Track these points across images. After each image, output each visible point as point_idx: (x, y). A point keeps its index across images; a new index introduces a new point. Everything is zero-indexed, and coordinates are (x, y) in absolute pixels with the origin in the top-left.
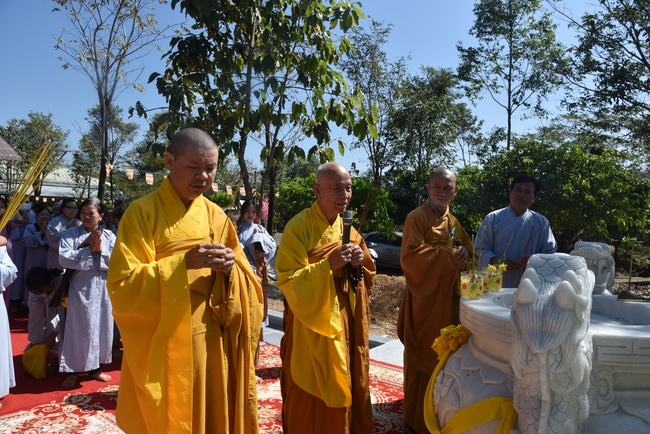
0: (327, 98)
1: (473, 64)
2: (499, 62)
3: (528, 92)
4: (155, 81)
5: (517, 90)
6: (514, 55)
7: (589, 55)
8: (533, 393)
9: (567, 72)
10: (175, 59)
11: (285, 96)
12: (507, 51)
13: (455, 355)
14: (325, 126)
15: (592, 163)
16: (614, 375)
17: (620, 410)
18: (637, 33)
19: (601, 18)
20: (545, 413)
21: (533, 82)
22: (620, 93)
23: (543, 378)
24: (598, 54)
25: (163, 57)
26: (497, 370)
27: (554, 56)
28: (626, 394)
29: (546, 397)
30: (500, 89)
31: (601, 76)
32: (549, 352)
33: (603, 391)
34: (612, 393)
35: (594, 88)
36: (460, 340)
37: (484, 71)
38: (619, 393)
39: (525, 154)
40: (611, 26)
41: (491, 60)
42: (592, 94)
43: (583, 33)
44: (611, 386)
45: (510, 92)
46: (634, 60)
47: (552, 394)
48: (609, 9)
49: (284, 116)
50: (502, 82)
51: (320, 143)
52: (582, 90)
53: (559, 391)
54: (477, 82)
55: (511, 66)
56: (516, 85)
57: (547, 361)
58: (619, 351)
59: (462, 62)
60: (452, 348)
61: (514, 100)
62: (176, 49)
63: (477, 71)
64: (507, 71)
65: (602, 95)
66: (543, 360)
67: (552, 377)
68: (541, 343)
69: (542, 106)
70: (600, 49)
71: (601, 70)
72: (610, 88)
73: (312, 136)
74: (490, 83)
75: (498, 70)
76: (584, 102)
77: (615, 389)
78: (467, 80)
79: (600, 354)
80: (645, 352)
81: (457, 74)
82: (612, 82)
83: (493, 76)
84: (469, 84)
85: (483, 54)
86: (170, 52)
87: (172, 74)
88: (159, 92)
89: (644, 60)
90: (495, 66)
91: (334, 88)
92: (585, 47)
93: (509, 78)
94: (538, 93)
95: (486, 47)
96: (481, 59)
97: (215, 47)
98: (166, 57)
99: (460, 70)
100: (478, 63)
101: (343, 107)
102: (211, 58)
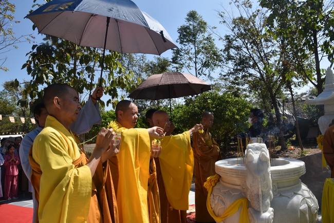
0: (116, 75)
1: (179, 56)
2: (190, 55)
3: (204, 69)
4: (26, 68)
5: (199, 68)
6: (197, 53)
7: (229, 53)
8: (256, 193)
9: (220, 61)
10: (34, 55)
11: (94, 75)
13: (216, 187)
14: (115, 90)
15: (237, 101)
16: (277, 184)
17: (281, 195)
18: (247, 44)
19: (232, 37)
20: (261, 199)
21: (206, 65)
22: (242, 70)
23: (260, 186)
24: (233, 52)
25: (27, 54)
26: (237, 189)
27: (215, 54)
28: (281, 189)
30: (191, 68)
31: (235, 62)
32: (261, 177)
33: (275, 190)
34: (277, 190)
35: (233, 67)
36: (216, 181)
37: (184, 59)
38: (279, 189)
39: (208, 98)
40: (236, 41)
41: (187, 54)
42: (232, 70)
43: (225, 43)
44: (277, 187)
45: (196, 69)
46: (247, 55)
47: (262, 191)
48: (235, 33)
49: (94, 85)
50: (192, 64)
51: (113, 98)
52: (228, 68)
53: (264, 190)
54: (182, 65)
55: (196, 57)
56: (199, 66)
57: (261, 180)
58: (278, 175)
59: (174, 55)
60: (213, 185)
61: (199, 73)
62: (35, 50)
63: (181, 60)
64: (194, 59)
65: (236, 71)
66: (259, 180)
67: (262, 185)
68: (259, 174)
69: (211, 75)
70: (233, 50)
71: (234, 59)
72: (239, 68)
73: (108, 94)
74: (187, 65)
75: (190, 59)
76: (229, 74)
78: (176, 63)
80: (286, 174)
81: (172, 61)
82: (239, 64)
83: (188, 62)
84: (177, 65)
85: (183, 52)
86: (31, 52)
87: (31, 63)
88: (29, 74)
89: (250, 55)
90: (188, 57)
91: (118, 70)
92: (227, 49)
93: (196, 63)
94: (208, 69)
95: (184, 48)
96: (182, 54)
97: (56, 50)
98: (29, 55)
99: (173, 59)
100: (181, 55)
101: (125, 80)
102: (54, 56)
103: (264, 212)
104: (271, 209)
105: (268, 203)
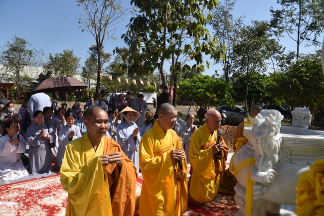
0: (201, 42)
1: (279, 18)
2: (294, 17)
3: (309, 32)
4: (124, 38)
5: (303, 31)
6: (302, 12)
8: (259, 153)
10: (131, 26)
11: (181, 41)
12: (298, 11)
13: (242, 147)
14: (200, 55)
16: (290, 151)
17: (291, 162)
20: (262, 159)
21: (312, 27)
23: (260, 147)
28: (294, 157)
29: (262, 154)
30: (293, 31)
32: (262, 139)
33: (286, 156)
34: (289, 156)
36: (244, 142)
37: (285, 22)
38: (292, 157)
41: (289, 16)
44: (289, 154)
45: (299, 33)
47: (264, 153)
49: (181, 50)
50: (294, 27)
51: (198, 63)
53: (266, 152)
54: (281, 28)
55: (300, 19)
56: (302, 29)
57: (262, 142)
58: (291, 142)
59: (273, 18)
60: (241, 145)
61: (301, 37)
62: (132, 22)
63: (281, 22)
64: (297, 21)
66: (260, 141)
67: (263, 147)
68: (259, 136)
69: (317, 39)
73: (194, 59)
74: (288, 28)
75: (293, 21)
77: (291, 155)
78: (275, 27)
79: (284, 143)
80: (300, 143)
81: (269, 24)
83: (290, 25)
84: (276, 29)
85: (285, 13)
86: (129, 24)
87: (130, 33)
88: (126, 43)
90: (291, 19)
91: (204, 37)
93: (298, 25)
94: (315, 32)
95: (286, 9)
96: (283, 16)
97: (149, 20)
98: (128, 27)
99: (271, 22)
100: (282, 18)
101: (209, 46)
102: (148, 25)
103: (262, 171)
104: (271, 170)
105: (269, 164)
